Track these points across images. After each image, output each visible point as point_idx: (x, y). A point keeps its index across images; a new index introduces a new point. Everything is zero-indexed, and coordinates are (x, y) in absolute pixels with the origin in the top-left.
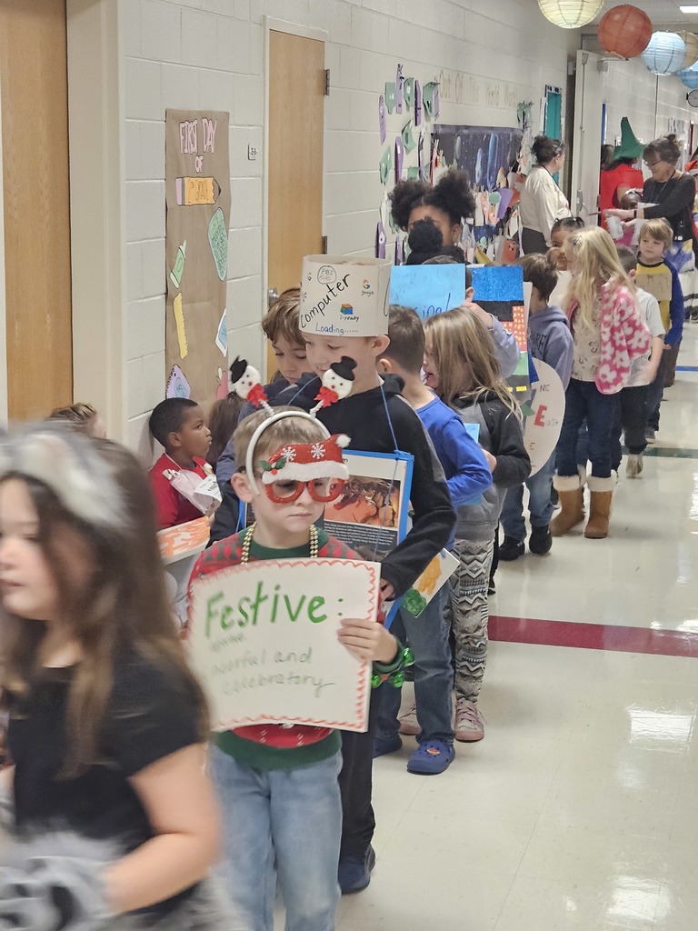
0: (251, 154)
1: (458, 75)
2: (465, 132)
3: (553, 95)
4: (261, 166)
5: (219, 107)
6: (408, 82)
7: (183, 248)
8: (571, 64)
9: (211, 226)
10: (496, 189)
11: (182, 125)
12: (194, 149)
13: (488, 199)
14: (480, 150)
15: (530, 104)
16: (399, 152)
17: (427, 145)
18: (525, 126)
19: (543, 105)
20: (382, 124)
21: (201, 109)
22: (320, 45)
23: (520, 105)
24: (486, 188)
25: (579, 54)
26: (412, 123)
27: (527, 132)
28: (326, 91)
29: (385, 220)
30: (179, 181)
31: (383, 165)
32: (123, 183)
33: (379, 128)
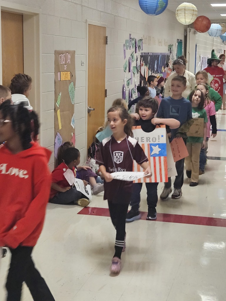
0: (82, 64)
1: (149, 37)
2: (151, 54)
3: (180, 42)
4: (85, 67)
5: (72, 49)
6: (133, 39)
7: (60, 94)
8: (185, 32)
9: (69, 87)
10: (161, 73)
11: (60, 55)
12: (64, 63)
14: (156, 60)
15: (172, 45)
16: (130, 62)
17: (139, 59)
18: (171, 53)
19: (177, 45)
20: (125, 53)
21: (66, 50)
22: (105, 28)
23: (169, 46)
24: (158, 73)
25: (188, 29)
26: (134, 52)
28: (106, 43)
29: (126, 83)
30: (59, 73)
31: (125, 66)
32: (41, 74)
33: (124, 55)
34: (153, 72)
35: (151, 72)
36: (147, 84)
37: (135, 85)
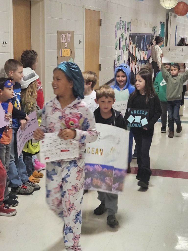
0: (80, 42)
1: (136, 20)
2: (138, 35)
3: (162, 24)
4: (83, 45)
5: (72, 30)
6: (123, 22)
8: (167, 16)
10: (147, 50)
11: (62, 35)
12: (65, 41)
13: (144, 53)
14: (142, 40)
15: (156, 27)
16: (120, 41)
17: (128, 39)
18: (155, 33)
19: (160, 27)
20: (116, 33)
21: (67, 31)
22: (99, 12)
23: (153, 27)
24: (144, 50)
25: (170, 13)
26: (124, 33)
27: (155, 35)
28: (100, 25)
29: (116, 59)
30: (61, 50)
31: (116, 44)
32: (46, 51)
33: (115, 35)
34: (139, 49)
35: (138, 50)
36: (135, 60)
37: (125, 61)
